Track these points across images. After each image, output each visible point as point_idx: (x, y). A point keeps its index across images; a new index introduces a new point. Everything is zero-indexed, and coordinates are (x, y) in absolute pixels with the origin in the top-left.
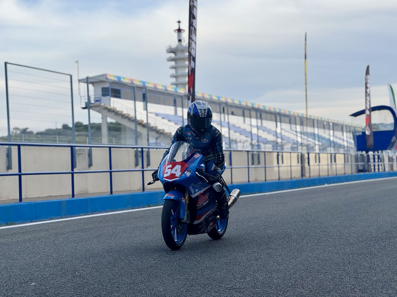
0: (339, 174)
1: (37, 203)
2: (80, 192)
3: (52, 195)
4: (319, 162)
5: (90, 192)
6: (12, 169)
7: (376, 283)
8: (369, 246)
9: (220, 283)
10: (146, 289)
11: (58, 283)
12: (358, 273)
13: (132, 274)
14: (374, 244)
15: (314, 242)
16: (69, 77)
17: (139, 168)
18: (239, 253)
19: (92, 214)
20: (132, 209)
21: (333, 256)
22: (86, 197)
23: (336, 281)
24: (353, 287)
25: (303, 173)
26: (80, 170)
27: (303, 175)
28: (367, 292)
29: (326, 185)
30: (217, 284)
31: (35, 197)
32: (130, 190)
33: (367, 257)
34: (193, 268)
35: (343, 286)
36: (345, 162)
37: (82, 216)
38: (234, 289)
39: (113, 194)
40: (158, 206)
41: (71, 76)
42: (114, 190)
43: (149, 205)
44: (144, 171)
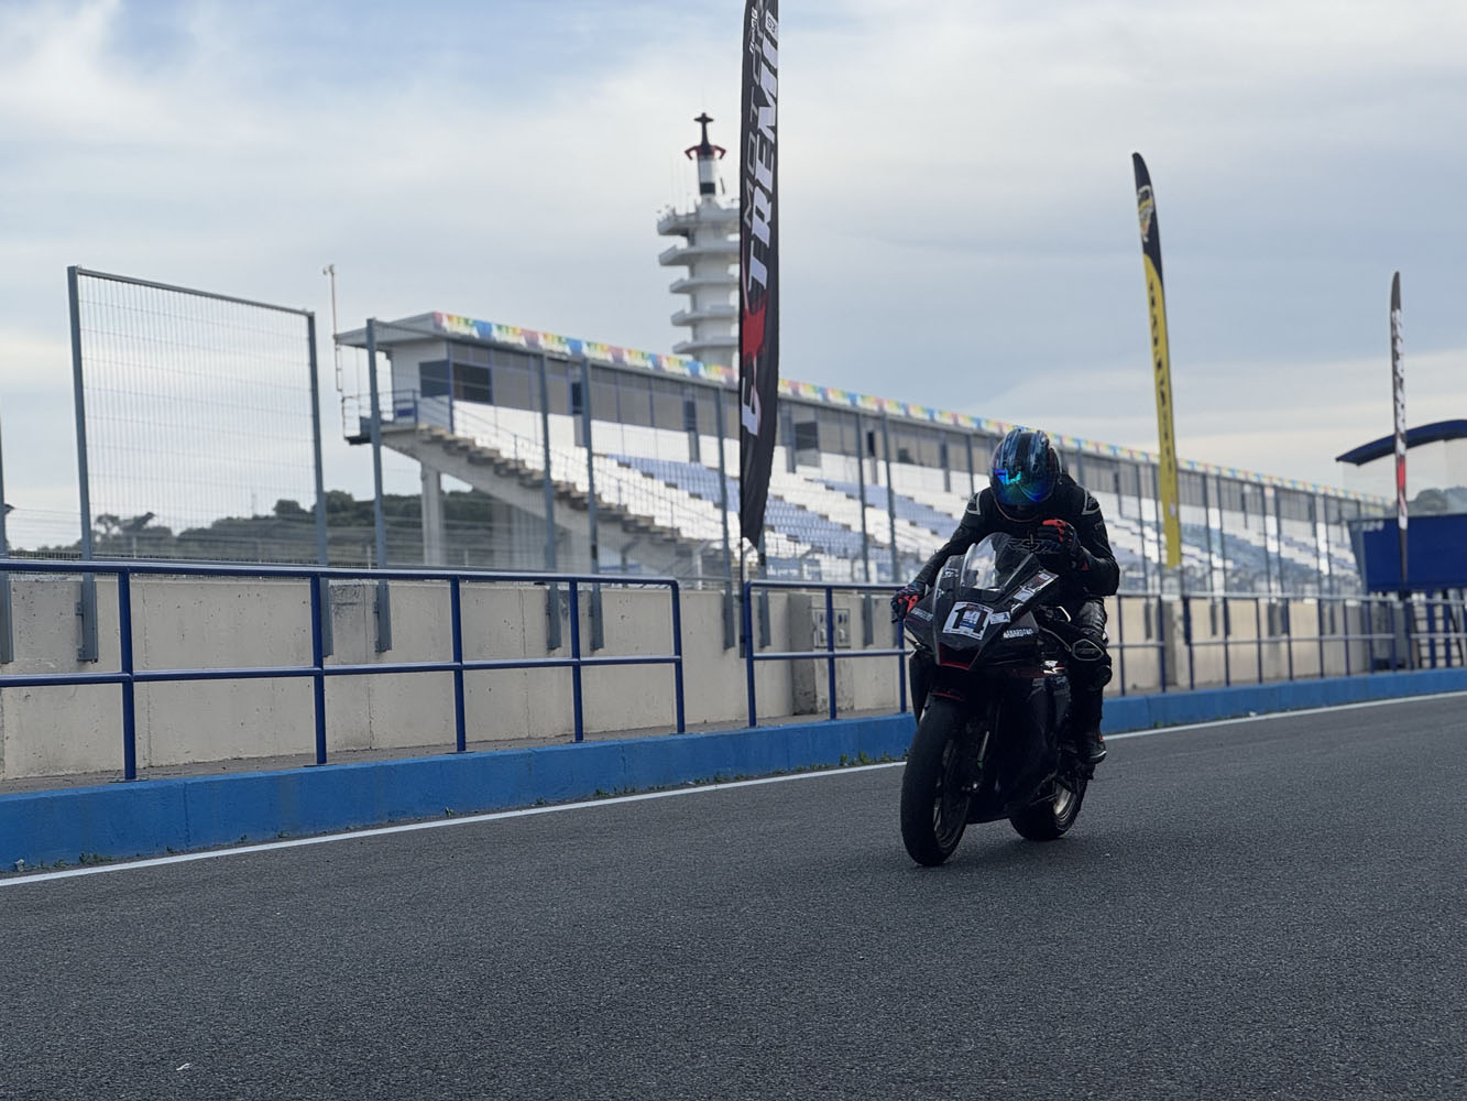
0: (1299, 677)
1: (189, 782)
2: (347, 745)
3: (245, 756)
4: (1227, 632)
5: (382, 746)
6: (96, 661)
7: (1438, 1055)
8: (1412, 930)
9: (864, 1059)
10: (597, 1083)
11: (275, 1062)
12: (1371, 1024)
13: (544, 1029)
14: (1431, 923)
15: (1210, 918)
16: (304, 320)
17: (563, 653)
18: (934, 957)
19: (392, 823)
20: (539, 804)
21: (1281, 963)
22: (369, 761)
23: (1291, 1050)
24: (1353, 1072)
25: (1168, 671)
27: (1169, 679)
28: (1406, 1089)
29: (1253, 717)
30: (855, 1062)
31: (182, 762)
32: (529, 738)
33: (1406, 966)
34: (763, 1010)
35: (1318, 1067)
36: (1321, 632)
37: (355, 830)
38: (919, 1081)
39: (468, 750)
40: (634, 792)
41: (311, 319)
42: (469, 738)
43: (598, 793)
44: (582, 668)
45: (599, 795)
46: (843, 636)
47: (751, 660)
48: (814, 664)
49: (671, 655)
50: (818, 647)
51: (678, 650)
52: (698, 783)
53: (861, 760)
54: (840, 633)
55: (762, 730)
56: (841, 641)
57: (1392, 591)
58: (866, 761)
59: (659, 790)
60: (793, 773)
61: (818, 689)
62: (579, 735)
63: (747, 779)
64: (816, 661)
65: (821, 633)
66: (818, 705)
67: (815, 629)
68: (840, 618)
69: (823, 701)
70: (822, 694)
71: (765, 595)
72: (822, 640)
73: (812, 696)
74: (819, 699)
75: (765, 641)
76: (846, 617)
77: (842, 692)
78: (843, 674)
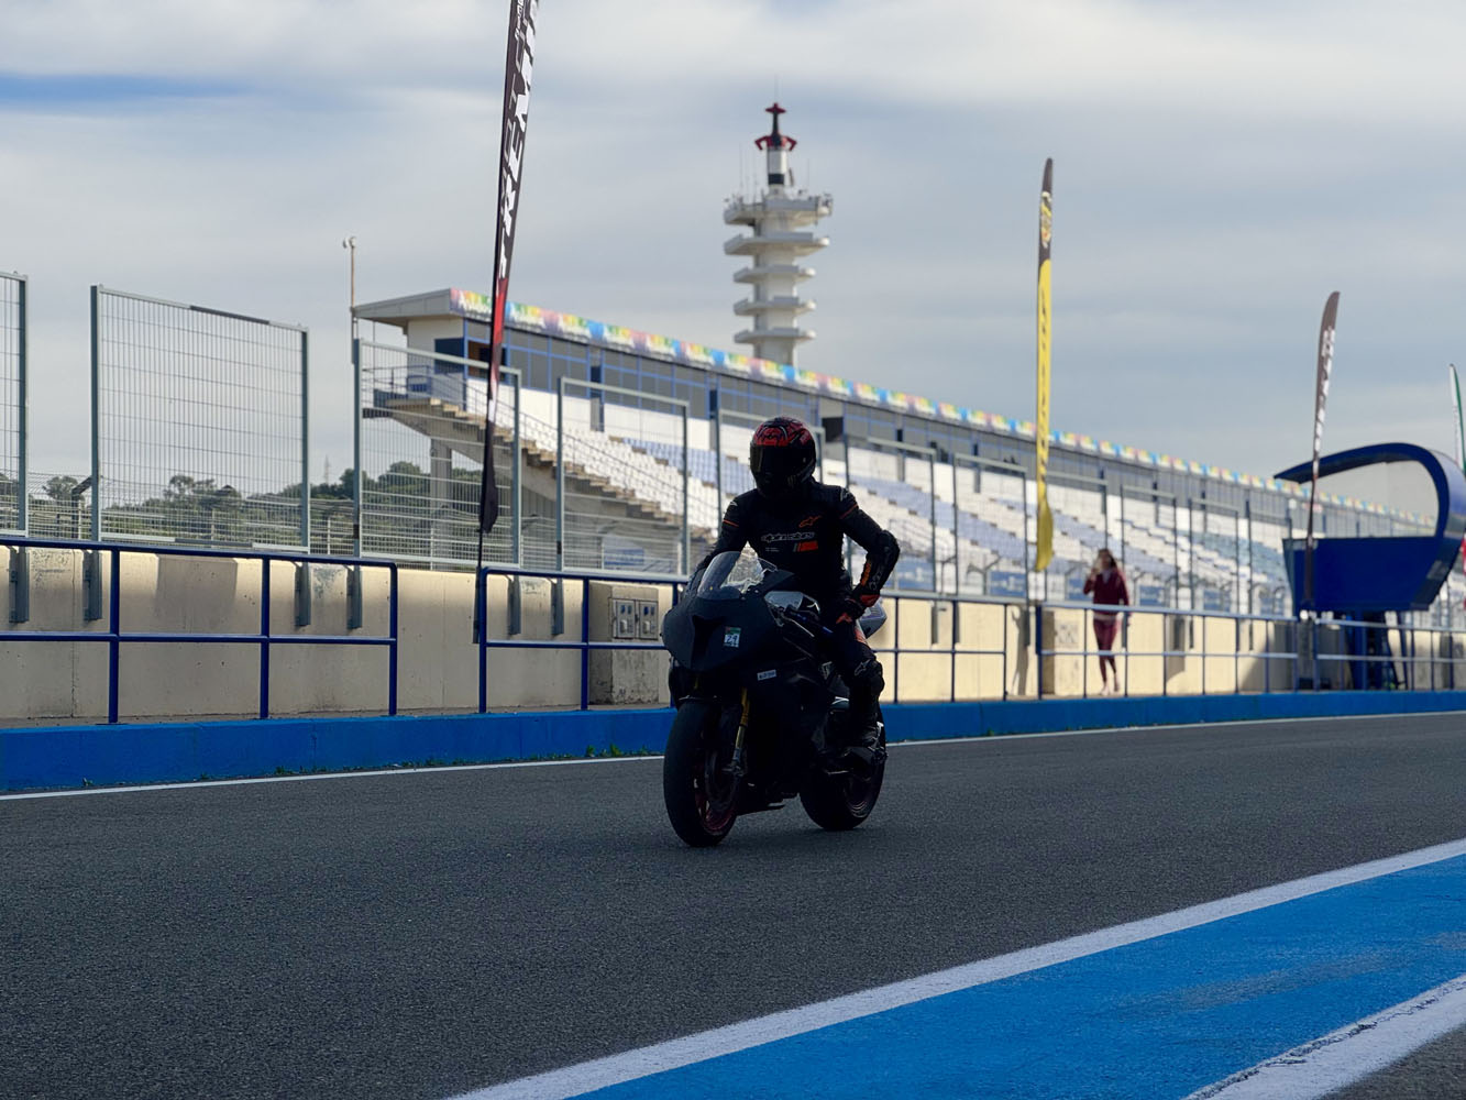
5: (85, 715)
16: (16, 285)
20: (202, 780)
26: (42, 630)
39: (120, 720)
40: (323, 771)
41: (22, 284)
42: (120, 713)
43: (279, 772)
44: (271, 645)
45: (280, 773)
46: (648, 628)
47: (484, 645)
48: (612, 654)
50: (617, 638)
51: (394, 633)
52: (405, 766)
53: (612, 752)
54: (645, 625)
55: (491, 716)
56: (645, 633)
58: (617, 753)
59: (356, 770)
60: (525, 761)
61: (614, 680)
62: (264, 712)
63: (464, 765)
64: (613, 650)
65: (622, 624)
66: (614, 695)
67: (615, 619)
68: (646, 609)
69: (621, 691)
70: (620, 684)
71: (560, 583)
72: (622, 631)
73: (609, 685)
74: (617, 689)
75: (557, 629)
76: (653, 609)
77: (644, 684)
78: (646, 666)
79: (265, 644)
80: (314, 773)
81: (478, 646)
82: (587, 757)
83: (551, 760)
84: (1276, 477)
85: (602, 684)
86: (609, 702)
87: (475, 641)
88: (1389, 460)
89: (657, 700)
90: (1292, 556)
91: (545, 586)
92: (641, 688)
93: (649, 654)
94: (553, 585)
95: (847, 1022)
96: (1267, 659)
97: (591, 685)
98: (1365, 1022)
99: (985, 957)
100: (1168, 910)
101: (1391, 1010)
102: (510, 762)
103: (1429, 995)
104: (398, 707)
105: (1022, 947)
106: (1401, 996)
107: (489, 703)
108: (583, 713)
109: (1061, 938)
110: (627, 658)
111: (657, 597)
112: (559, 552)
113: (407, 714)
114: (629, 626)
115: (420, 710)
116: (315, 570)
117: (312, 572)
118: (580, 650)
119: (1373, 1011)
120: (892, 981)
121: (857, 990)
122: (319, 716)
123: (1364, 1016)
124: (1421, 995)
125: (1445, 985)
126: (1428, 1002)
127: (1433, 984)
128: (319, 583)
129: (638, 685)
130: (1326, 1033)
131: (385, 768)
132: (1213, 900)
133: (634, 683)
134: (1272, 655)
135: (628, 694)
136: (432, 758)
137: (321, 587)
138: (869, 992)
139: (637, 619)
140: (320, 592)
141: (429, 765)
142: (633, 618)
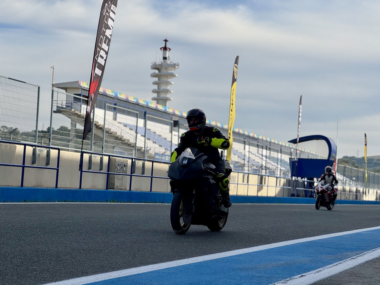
20: (4, 202)
36: (276, 185)
40: (37, 202)
43: (25, 201)
44: (25, 168)
46: (125, 170)
47: (82, 171)
49: (56, 167)
50: (116, 172)
51: (58, 166)
52: (59, 202)
53: (113, 201)
54: (124, 169)
55: (82, 190)
56: (124, 171)
57: (299, 177)
58: (115, 201)
59: (45, 202)
60: (90, 202)
62: (22, 185)
63: (74, 202)
64: (115, 175)
65: (118, 168)
66: (115, 187)
67: (116, 167)
68: (124, 165)
69: (117, 186)
70: (116, 184)
71: (102, 157)
72: (118, 170)
73: (114, 184)
74: (115, 185)
75: (101, 169)
76: (126, 165)
77: (123, 185)
78: (124, 180)
79: (23, 168)
80: (34, 202)
81: (80, 171)
82: (107, 202)
83: (97, 202)
84: (289, 142)
85: (112, 184)
86: (113, 189)
87: (79, 170)
88: (317, 139)
89: (126, 189)
90: (291, 162)
91: (98, 157)
92: (122, 186)
93: (124, 177)
94: (101, 157)
95: (170, 268)
96: (284, 188)
97: (109, 183)
98: (303, 275)
99: (207, 255)
100: (255, 246)
101: (310, 272)
102: (86, 202)
103: (320, 269)
104: (58, 187)
105: (216, 253)
106: (313, 269)
107: (82, 187)
108: (106, 191)
109: (227, 251)
110: (119, 178)
111: (127, 162)
112: (103, 149)
113: (60, 188)
114: (120, 169)
115: (64, 188)
116: (38, 149)
117: (37, 150)
118: (107, 174)
119: (305, 272)
120: (182, 259)
121: (173, 260)
122: (36, 187)
123: (303, 273)
124: (318, 269)
125: (324, 267)
126: (319, 271)
127: (321, 267)
128: (39, 153)
129: (121, 185)
130: (293, 277)
131: (53, 202)
132: (266, 244)
133: (120, 184)
134: (285, 187)
135: (118, 187)
136: (66, 200)
137: (39, 154)
138: (176, 261)
139: (122, 168)
140: (39, 155)
141: (65, 202)
142: (121, 167)
